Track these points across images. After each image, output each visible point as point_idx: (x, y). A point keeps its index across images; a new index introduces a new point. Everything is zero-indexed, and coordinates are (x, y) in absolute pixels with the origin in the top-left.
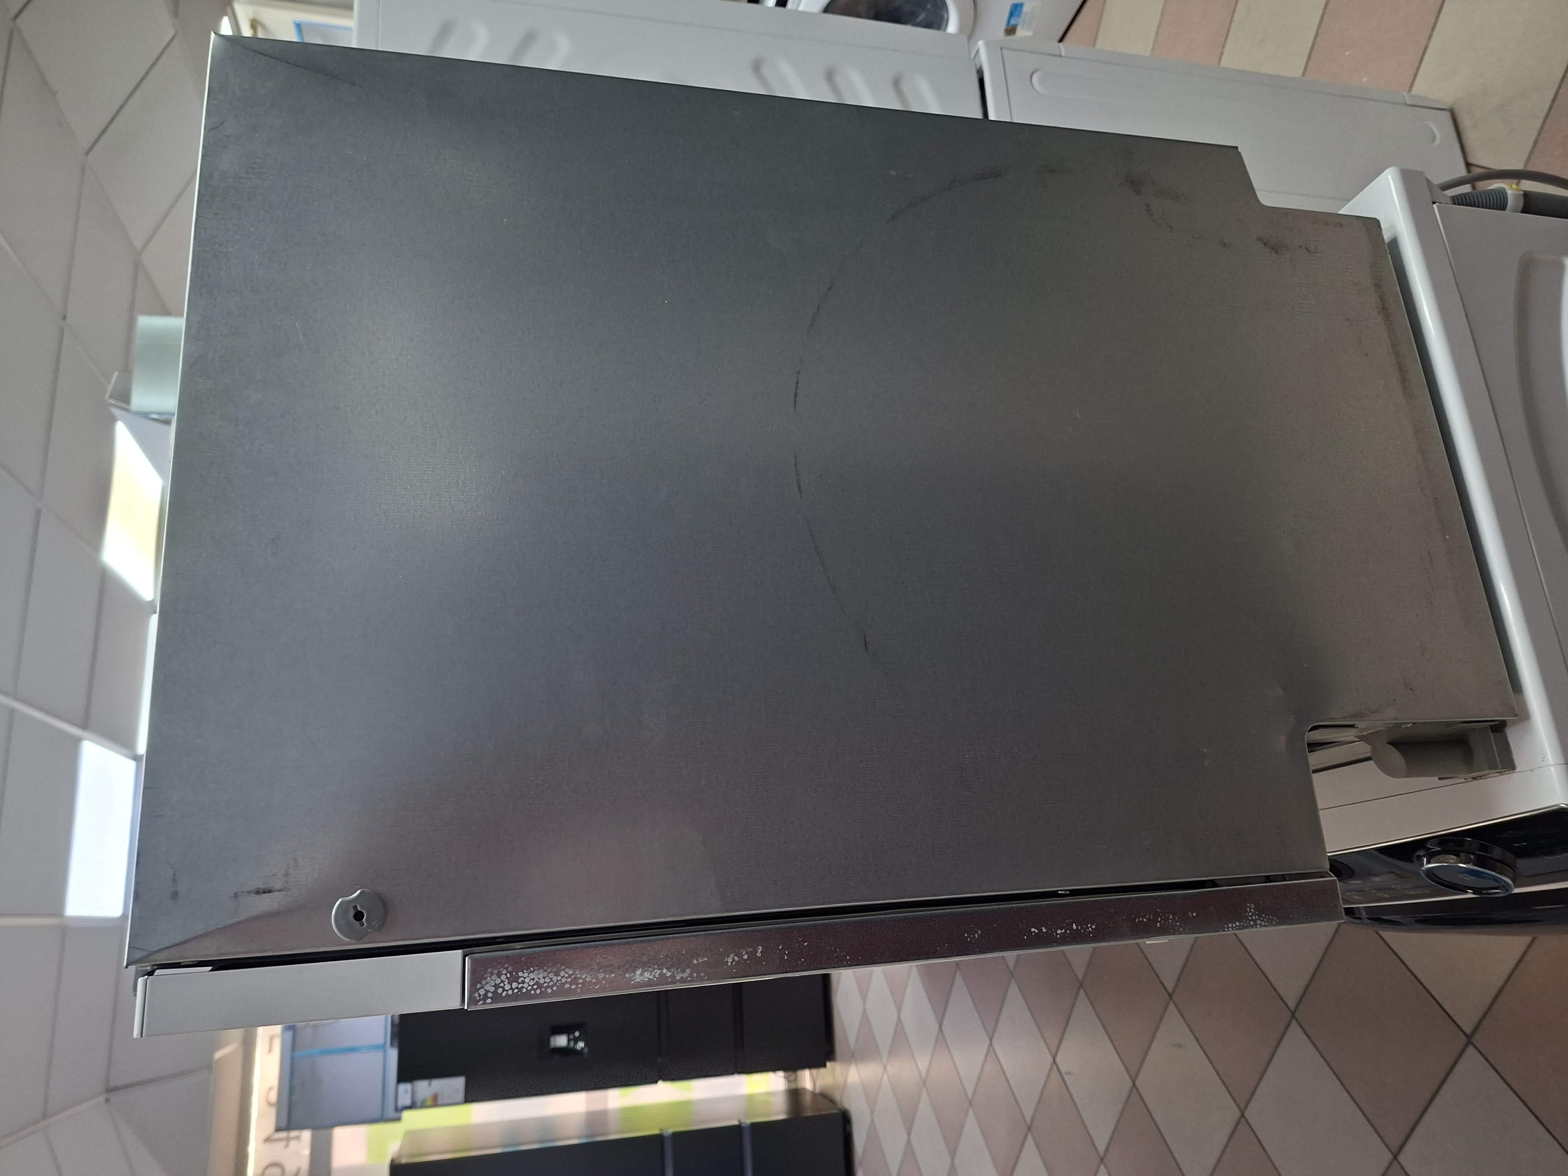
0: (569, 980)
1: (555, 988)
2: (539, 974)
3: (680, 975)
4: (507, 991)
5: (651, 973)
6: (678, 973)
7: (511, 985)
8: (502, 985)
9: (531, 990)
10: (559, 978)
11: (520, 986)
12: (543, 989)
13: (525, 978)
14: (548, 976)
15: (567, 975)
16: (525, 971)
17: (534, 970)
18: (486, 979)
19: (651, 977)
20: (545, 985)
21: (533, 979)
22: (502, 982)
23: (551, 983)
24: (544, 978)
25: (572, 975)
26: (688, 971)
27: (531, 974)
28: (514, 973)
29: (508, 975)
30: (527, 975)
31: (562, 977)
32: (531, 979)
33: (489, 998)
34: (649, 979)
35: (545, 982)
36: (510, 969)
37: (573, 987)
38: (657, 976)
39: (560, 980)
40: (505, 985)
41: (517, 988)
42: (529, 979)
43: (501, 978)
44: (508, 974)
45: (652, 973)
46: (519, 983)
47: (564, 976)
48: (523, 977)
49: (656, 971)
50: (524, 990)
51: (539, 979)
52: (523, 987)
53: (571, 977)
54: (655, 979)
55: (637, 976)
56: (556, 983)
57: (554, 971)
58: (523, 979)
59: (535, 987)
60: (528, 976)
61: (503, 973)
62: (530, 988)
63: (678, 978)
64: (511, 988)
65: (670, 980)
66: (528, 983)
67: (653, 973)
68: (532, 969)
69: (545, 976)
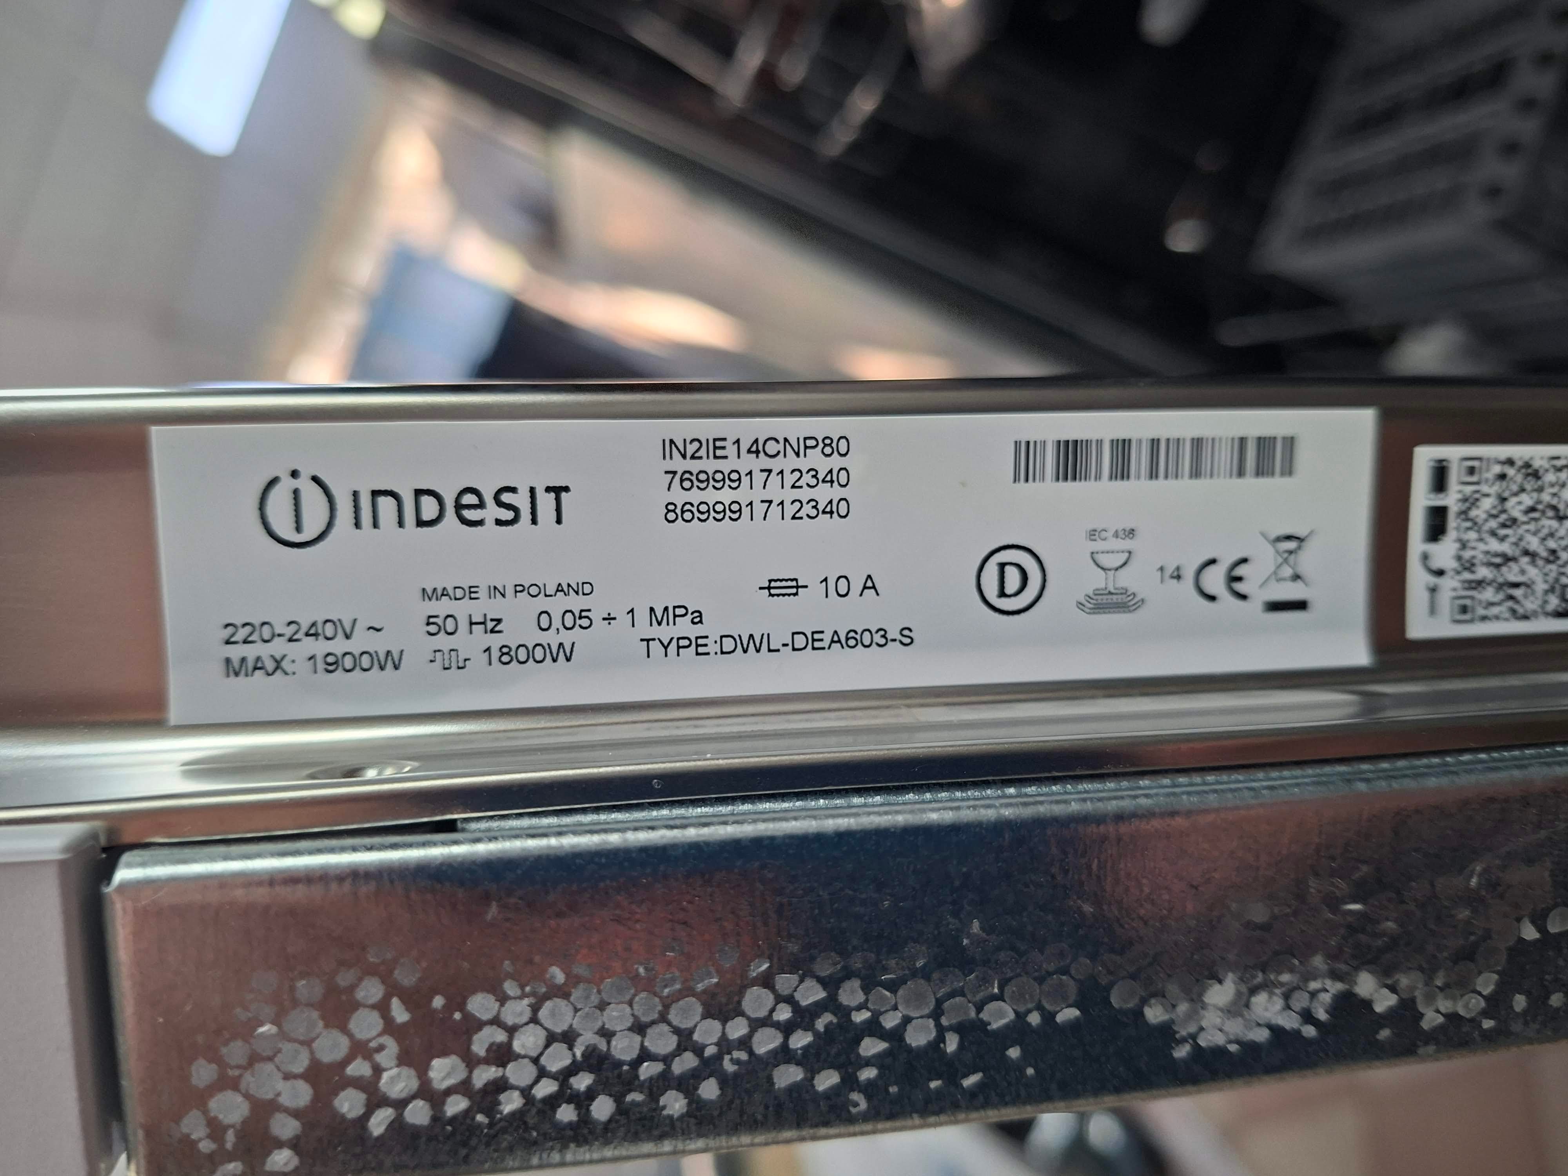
0: (800, 1040)
1: (709, 1090)
2: (602, 1006)
3: (1445, 1005)
4: (401, 1104)
5: (1287, 997)
6: (1430, 998)
7: (423, 1071)
8: (359, 1068)
9: (552, 1102)
10: (737, 1029)
11: (484, 1075)
12: (635, 1097)
13: (512, 1030)
14: (663, 1018)
15: (784, 1014)
16: (510, 988)
17: (573, 980)
18: (247, 1031)
19: (1289, 1022)
20: (648, 1070)
21: (568, 1038)
22: (360, 1049)
23: (686, 1062)
24: (640, 1028)
25: (818, 1008)
26: (1487, 983)
27: (548, 1005)
28: (438, 1002)
29: (400, 1014)
30: (527, 1014)
31: (756, 1024)
32: (551, 1038)
33: (280, 1144)
34: (1273, 1028)
35: (645, 1055)
36: (406, 977)
37: (827, 1080)
38: (1322, 1015)
39: (745, 1043)
40: (378, 1071)
41: (464, 1087)
42: (542, 1035)
43: (352, 1025)
44: (395, 1003)
45: (1297, 995)
46: (471, 1062)
47: (766, 1022)
48: (496, 1021)
49: (1314, 985)
50: (511, 1103)
51: (607, 1034)
52: (500, 1086)
53: (809, 1027)
54: (1310, 1031)
55: (1210, 1018)
56: (719, 1057)
57: (700, 987)
58: (501, 1036)
59: (582, 1082)
60: (534, 1020)
61: (360, 994)
62: (546, 1089)
63: (1431, 1019)
64: (425, 1091)
65: (1385, 1034)
66: (536, 1061)
67: (1300, 1001)
68: (558, 975)
69: (645, 1019)
